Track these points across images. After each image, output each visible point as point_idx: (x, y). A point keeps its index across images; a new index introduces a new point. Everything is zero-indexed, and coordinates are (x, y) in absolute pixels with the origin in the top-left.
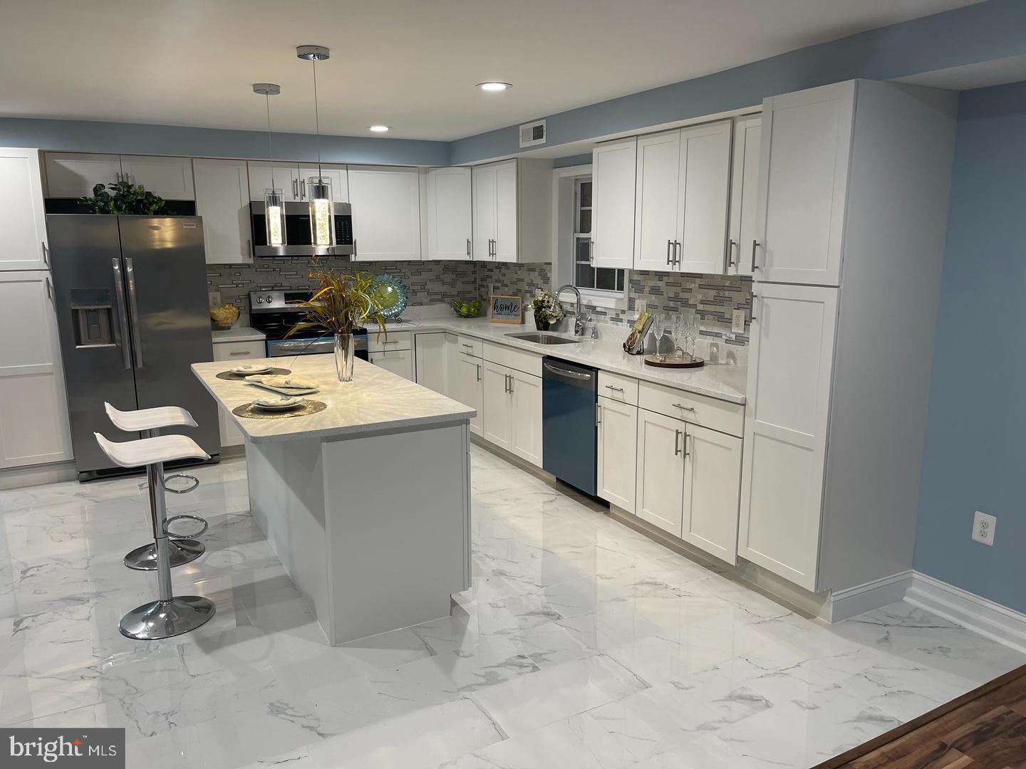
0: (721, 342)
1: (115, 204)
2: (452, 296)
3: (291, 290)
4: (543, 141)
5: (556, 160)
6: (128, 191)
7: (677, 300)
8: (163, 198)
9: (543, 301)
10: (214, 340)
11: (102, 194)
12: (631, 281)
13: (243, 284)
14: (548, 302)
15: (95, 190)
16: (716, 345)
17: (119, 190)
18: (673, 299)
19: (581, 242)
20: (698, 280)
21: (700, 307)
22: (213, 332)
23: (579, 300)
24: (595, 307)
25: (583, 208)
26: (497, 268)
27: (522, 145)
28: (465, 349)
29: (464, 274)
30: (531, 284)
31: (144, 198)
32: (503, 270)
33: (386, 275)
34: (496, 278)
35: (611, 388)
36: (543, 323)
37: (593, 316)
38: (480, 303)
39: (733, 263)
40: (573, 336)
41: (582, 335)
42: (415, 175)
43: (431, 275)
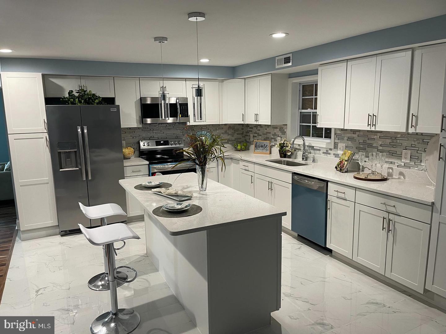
0: (395, 167)
1: (79, 100)
2: (232, 141)
3: (158, 139)
4: (290, 64)
5: (290, 74)
6: (84, 93)
7: (365, 144)
8: (101, 97)
9: (284, 144)
10: (125, 164)
11: (72, 95)
12: (335, 134)
13: (136, 137)
14: (287, 144)
15: (69, 93)
16: (392, 169)
17: (80, 93)
18: (363, 144)
19: (302, 114)
20: (379, 134)
21: (380, 148)
22: (124, 160)
23: (304, 143)
24: (313, 147)
25: (303, 98)
26: (255, 127)
27: (277, 67)
28: (244, 168)
29: (238, 130)
30: (275, 134)
31: (91, 96)
32: (259, 128)
33: (203, 132)
34: (255, 131)
35: (337, 191)
36: (283, 154)
37: (312, 151)
38: (246, 144)
39: (413, 126)
40: (301, 161)
41: (306, 160)
42: (217, 83)
43: (223, 131)
